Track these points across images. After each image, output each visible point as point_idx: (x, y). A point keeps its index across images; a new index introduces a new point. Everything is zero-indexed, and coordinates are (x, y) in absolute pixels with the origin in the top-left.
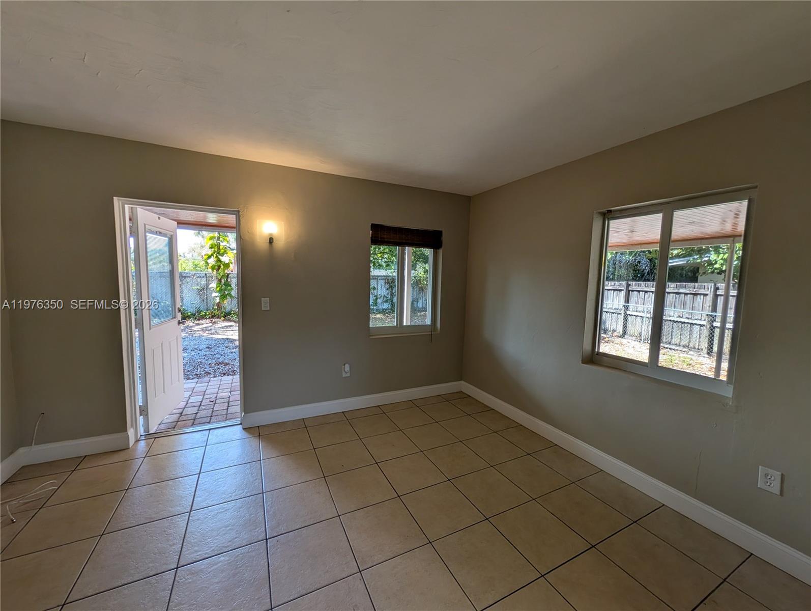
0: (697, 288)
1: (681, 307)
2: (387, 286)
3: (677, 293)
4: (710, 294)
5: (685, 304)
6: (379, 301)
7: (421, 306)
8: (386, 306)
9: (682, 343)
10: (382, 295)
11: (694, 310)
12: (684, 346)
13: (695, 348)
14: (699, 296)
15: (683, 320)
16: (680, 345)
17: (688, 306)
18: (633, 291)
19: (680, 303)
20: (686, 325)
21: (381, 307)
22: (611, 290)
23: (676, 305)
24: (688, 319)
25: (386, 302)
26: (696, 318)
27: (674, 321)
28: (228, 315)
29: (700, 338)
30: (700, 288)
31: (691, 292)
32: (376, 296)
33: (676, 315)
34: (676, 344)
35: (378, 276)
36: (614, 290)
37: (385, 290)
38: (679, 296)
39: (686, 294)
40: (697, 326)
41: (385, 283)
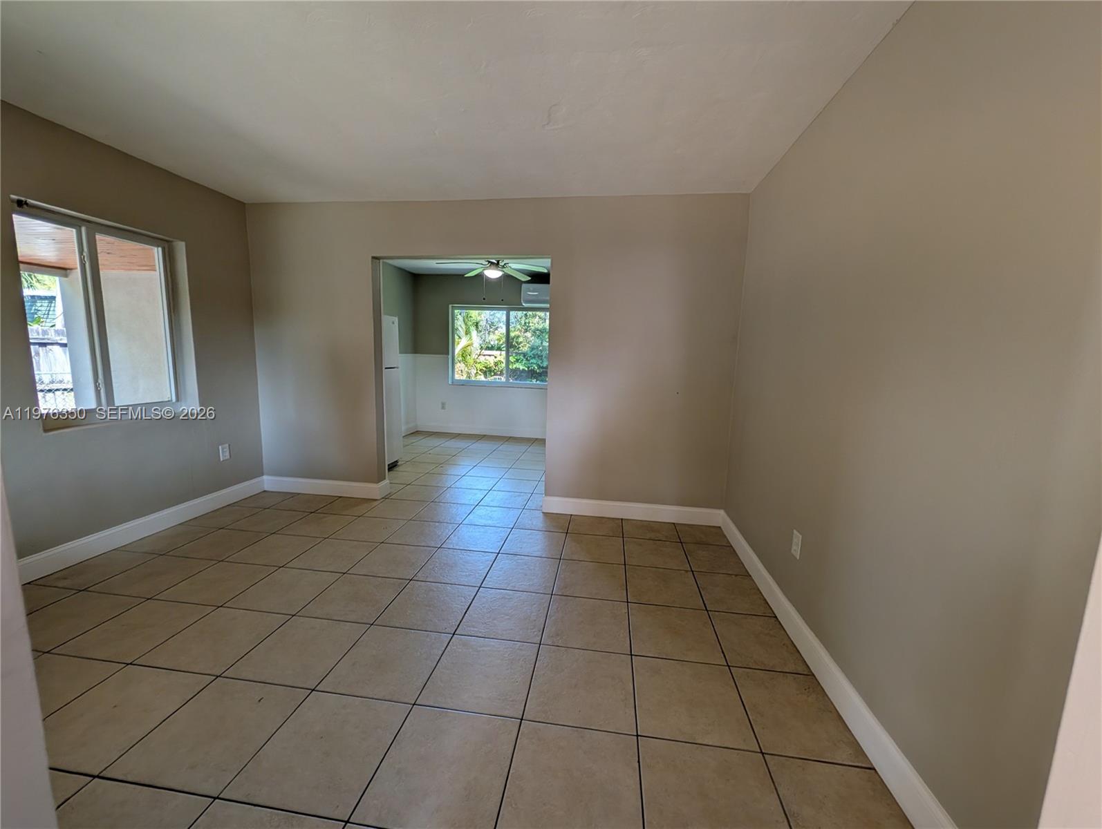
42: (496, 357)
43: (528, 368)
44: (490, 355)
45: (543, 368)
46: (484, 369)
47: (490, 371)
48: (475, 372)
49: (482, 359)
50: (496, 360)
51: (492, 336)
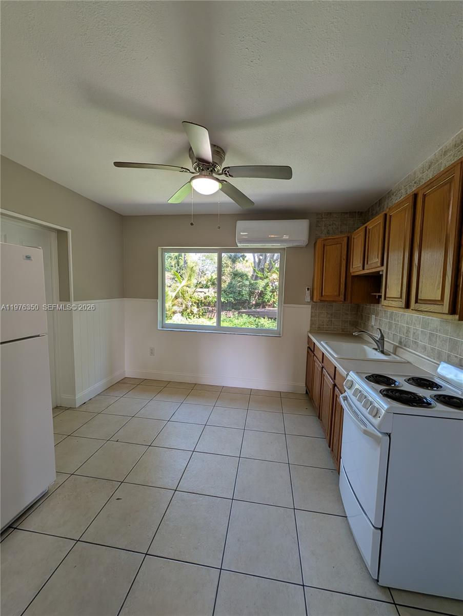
42: (205, 293)
43: (227, 300)
44: (201, 292)
45: (237, 300)
46: (197, 301)
47: (201, 303)
48: (191, 304)
49: (196, 294)
50: (205, 295)
51: (202, 279)
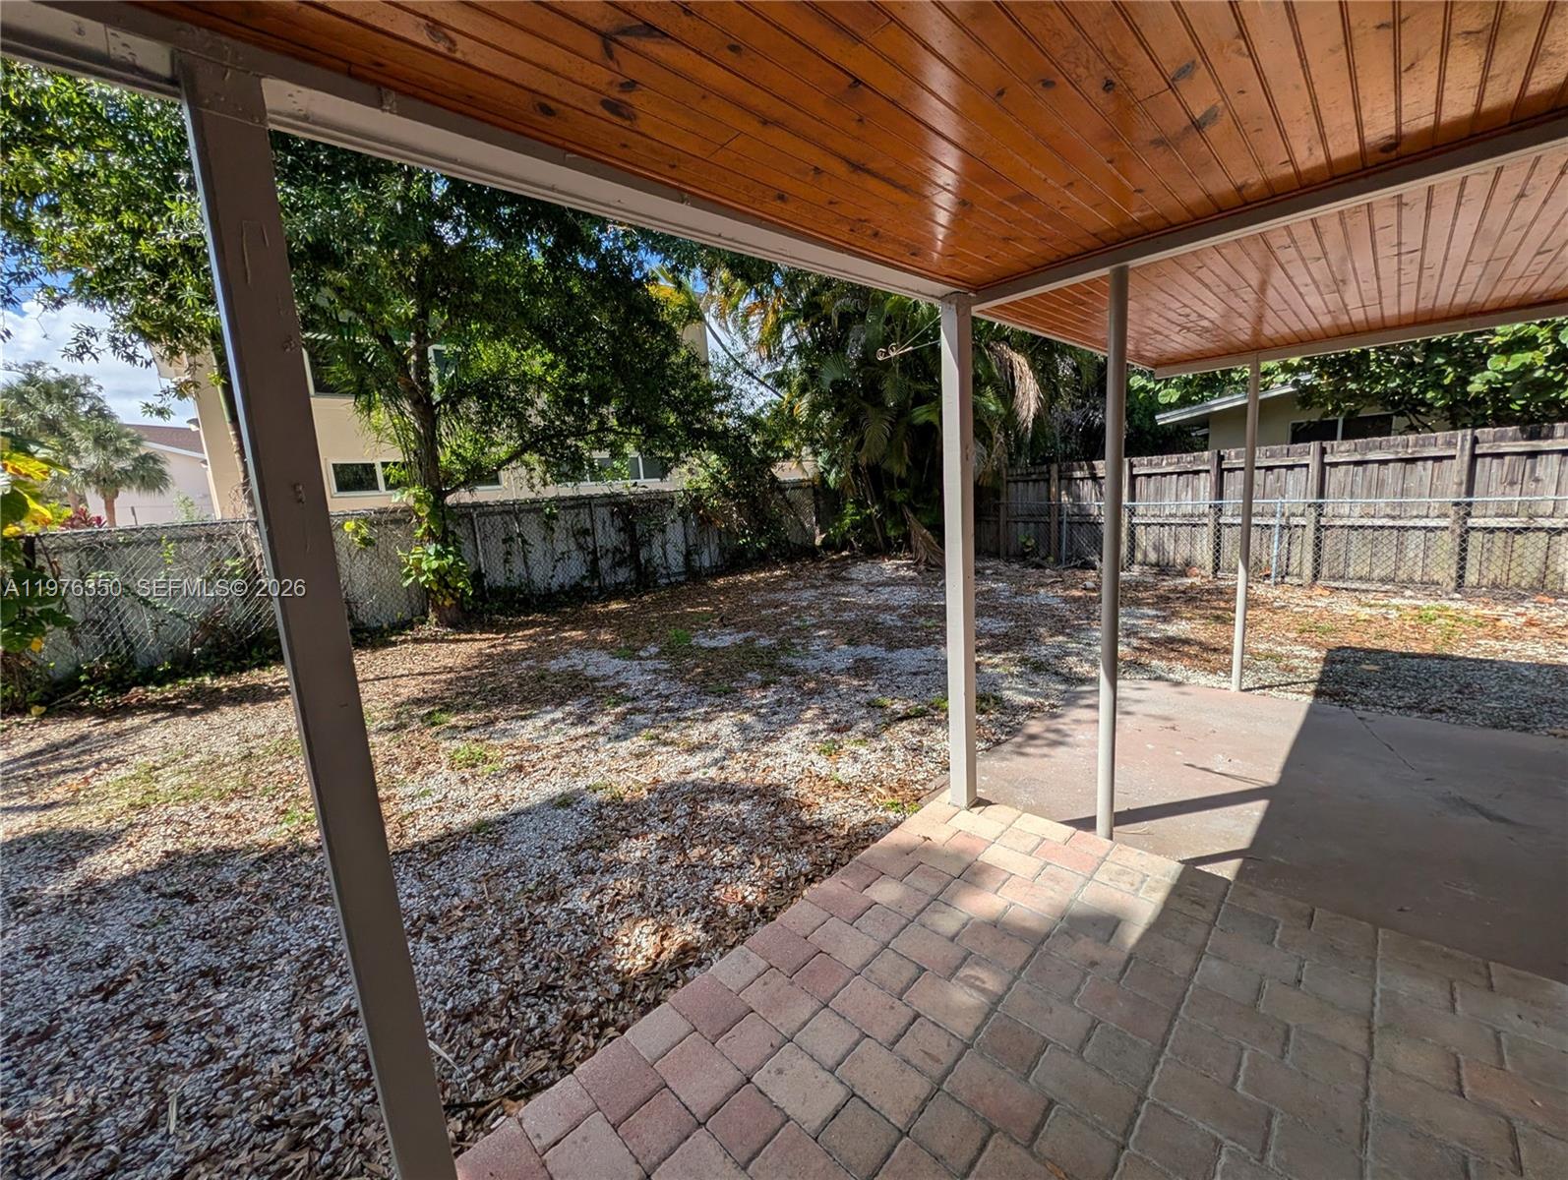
0: (1415, 446)
1: (1369, 490)
2: (619, 523)
3: (1357, 463)
4: (1462, 455)
5: (1381, 484)
6: (604, 564)
7: (707, 564)
8: (623, 574)
9: (1377, 573)
10: (609, 546)
11: (1408, 496)
12: (1383, 581)
13: (1412, 581)
14: (1420, 463)
15: (1378, 522)
16: (1369, 580)
17: (1388, 489)
18: (1230, 470)
19: (1366, 484)
20: (1386, 532)
21: (609, 580)
22: (1172, 474)
23: (1358, 490)
24: (1393, 518)
25: (620, 564)
26: (1415, 513)
27: (1351, 527)
28: (66, 692)
29: (1426, 556)
30: (1424, 446)
31: (1400, 456)
32: (594, 552)
33: (1357, 511)
34: (1360, 578)
35: (592, 497)
36: (1180, 474)
37: (612, 532)
38: (1364, 471)
39: (1384, 462)
40: (1417, 533)
41: (612, 514)
